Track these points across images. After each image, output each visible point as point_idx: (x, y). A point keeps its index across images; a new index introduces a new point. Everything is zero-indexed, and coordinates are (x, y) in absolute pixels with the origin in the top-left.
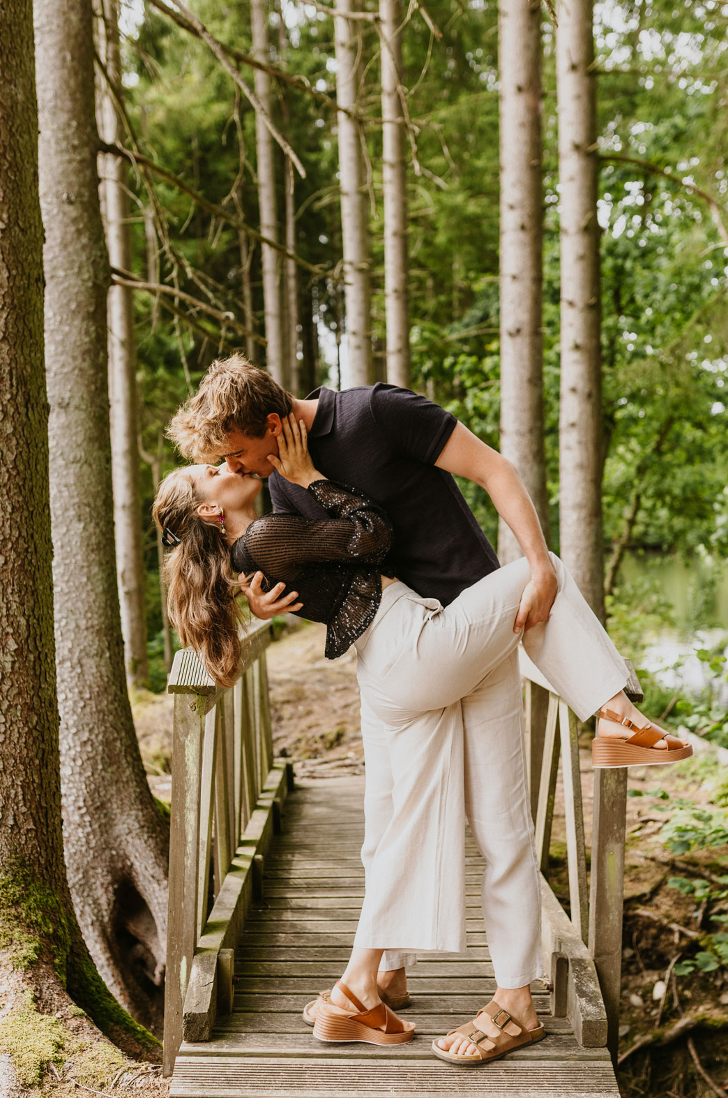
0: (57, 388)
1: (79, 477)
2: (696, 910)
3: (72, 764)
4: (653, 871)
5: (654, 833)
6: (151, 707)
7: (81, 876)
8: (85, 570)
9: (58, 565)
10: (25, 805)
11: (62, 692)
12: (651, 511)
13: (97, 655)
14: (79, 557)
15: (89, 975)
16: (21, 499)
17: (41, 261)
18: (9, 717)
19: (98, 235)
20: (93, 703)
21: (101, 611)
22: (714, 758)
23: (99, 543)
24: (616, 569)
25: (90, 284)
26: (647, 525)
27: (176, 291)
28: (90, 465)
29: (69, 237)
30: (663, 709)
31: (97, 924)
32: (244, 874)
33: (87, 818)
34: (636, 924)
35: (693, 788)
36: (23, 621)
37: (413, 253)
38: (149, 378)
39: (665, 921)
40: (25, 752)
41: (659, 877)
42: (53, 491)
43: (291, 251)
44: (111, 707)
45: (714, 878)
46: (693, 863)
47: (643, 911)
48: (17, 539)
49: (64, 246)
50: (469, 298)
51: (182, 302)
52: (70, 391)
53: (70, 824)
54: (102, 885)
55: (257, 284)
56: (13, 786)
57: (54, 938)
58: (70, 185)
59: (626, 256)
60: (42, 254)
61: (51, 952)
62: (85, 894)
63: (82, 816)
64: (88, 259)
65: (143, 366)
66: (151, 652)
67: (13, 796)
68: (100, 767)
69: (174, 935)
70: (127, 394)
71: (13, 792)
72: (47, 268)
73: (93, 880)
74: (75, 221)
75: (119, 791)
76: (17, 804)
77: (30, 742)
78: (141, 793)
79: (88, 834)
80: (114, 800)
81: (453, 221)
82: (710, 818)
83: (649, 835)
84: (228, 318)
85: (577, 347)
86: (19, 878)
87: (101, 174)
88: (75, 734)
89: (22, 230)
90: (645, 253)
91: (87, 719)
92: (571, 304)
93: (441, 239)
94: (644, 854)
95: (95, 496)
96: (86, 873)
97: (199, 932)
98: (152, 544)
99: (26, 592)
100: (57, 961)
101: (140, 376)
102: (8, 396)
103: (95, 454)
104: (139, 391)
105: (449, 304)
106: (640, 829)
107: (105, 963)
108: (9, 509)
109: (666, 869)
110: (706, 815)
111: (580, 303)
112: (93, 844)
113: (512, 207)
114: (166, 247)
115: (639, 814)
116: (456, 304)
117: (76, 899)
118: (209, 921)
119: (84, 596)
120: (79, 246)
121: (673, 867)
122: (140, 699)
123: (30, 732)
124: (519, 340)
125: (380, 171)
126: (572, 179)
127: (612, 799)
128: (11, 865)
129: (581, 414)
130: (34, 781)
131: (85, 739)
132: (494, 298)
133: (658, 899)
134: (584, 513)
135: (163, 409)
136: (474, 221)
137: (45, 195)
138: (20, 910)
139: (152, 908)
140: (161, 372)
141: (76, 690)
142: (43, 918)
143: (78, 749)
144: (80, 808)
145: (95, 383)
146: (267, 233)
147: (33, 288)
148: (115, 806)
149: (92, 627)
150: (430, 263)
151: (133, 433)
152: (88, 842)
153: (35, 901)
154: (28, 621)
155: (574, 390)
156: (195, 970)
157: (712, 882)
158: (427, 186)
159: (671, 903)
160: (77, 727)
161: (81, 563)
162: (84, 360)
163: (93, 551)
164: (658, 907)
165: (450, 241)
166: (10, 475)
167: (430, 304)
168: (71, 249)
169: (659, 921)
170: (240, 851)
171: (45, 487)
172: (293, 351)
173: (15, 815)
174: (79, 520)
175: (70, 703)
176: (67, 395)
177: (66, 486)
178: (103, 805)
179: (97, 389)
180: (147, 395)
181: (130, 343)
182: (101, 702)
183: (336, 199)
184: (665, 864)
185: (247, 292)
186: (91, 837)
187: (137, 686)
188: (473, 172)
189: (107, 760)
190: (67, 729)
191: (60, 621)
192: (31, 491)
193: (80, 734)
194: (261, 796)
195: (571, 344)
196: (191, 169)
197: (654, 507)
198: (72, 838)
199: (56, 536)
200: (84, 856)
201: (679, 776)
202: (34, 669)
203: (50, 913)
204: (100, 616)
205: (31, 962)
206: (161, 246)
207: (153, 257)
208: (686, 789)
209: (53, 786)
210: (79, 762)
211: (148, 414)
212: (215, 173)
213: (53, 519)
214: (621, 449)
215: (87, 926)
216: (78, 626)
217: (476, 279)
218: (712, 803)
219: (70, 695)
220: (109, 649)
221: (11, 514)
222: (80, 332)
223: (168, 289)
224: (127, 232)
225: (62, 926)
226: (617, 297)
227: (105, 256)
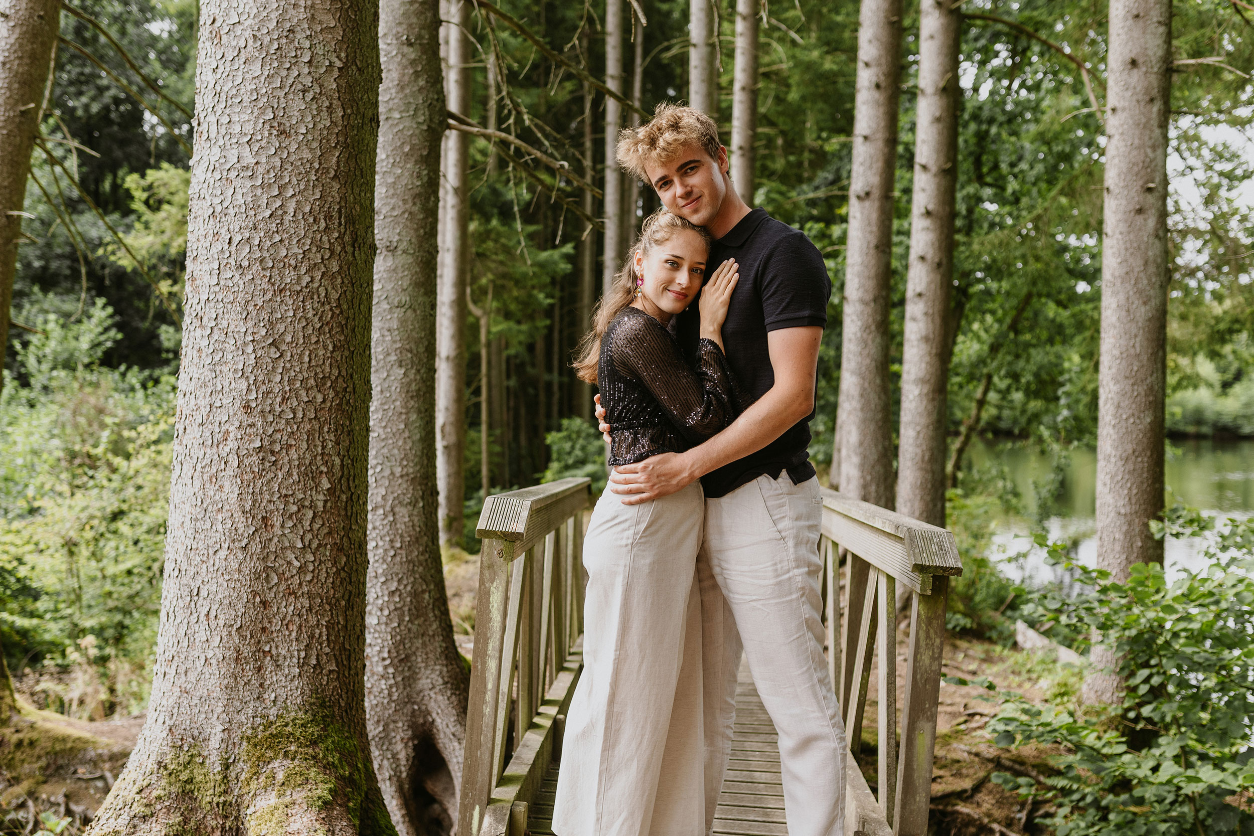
0: (386, 230)
1: (403, 322)
2: (1020, 811)
3: (379, 613)
4: (977, 767)
5: (980, 728)
6: (464, 567)
7: (381, 728)
8: (404, 417)
9: (377, 410)
10: (328, 646)
11: (373, 539)
12: (1005, 393)
13: (410, 503)
14: (398, 403)
15: (382, 822)
16: (342, 338)
17: (377, 102)
18: (318, 556)
19: (436, 80)
20: (403, 552)
21: (416, 460)
22: (1054, 656)
23: (419, 390)
24: (960, 451)
25: (425, 127)
26: (999, 407)
27: (512, 138)
28: (415, 311)
29: (406, 79)
30: (1001, 601)
31: (395, 779)
32: (544, 732)
33: (391, 670)
34: (954, 820)
35: (1027, 685)
36: (337, 461)
37: (762, 110)
38: (482, 229)
39: (986, 820)
40: (332, 592)
41: (982, 774)
42: (375, 335)
43: (637, 104)
44: (421, 558)
45: (1042, 778)
46: (1020, 761)
47: (963, 808)
48: (337, 378)
49: (401, 87)
50: (821, 159)
51: (517, 149)
52: (399, 234)
53: (373, 674)
54: (402, 739)
55: (598, 136)
56: (318, 625)
57: (349, 781)
58: (410, 25)
59: (991, 121)
60: (378, 95)
61: (346, 795)
62: (385, 748)
63: (386, 667)
64: (424, 102)
65: (476, 217)
66: (467, 511)
67: (317, 635)
68: (407, 619)
69: (469, 781)
70: (458, 242)
71: (318, 631)
72: (382, 109)
73: (393, 734)
74: (413, 63)
75: (424, 644)
76: (321, 644)
77: (338, 582)
78: (447, 648)
79: (391, 686)
80: (419, 654)
81: (807, 77)
82: (1039, 713)
83: (975, 729)
84: (562, 166)
85: (928, 213)
86: (319, 718)
87: (443, 16)
88: (383, 583)
89: (359, 69)
90: (1011, 118)
91: (396, 569)
92: (924, 167)
93: (793, 96)
94: (967, 748)
95: (418, 342)
96: (386, 726)
97: (494, 783)
98: (474, 400)
99: (342, 432)
100: (351, 804)
101: (473, 226)
102: (336, 235)
103: (420, 299)
104: (470, 241)
105: (800, 164)
106: (966, 722)
107: (401, 820)
108: (330, 348)
109: (990, 766)
110: (1034, 710)
111: (934, 169)
112: (395, 697)
113: (867, 65)
114: (504, 93)
115: (965, 706)
116: (806, 164)
117: (375, 753)
118: (505, 774)
119: (400, 443)
120: (416, 89)
121: (998, 764)
122: (453, 558)
123: (338, 573)
124: (867, 204)
125: (732, 22)
126: (932, 37)
127: (925, 676)
128: (311, 704)
129: (929, 284)
130: (339, 623)
131: (393, 589)
132: (846, 160)
133: (980, 797)
134: (926, 389)
135: (494, 261)
136: (829, 78)
137: (385, 35)
138: (317, 750)
139: (451, 768)
140: (494, 222)
141: (388, 539)
142: (340, 760)
143: (386, 599)
144: (384, 659)
145: (424, 227)
146: (612, 85)
147: (367, 128)
148: (419, 660)
149: (407, 475)
150: (780, 120)
151: (461, 283)
152: (390, 695)
153: (333, 742)
154: (342, 461)
155: (922, 258)
156: (487, 820)
157: (1039, 783)
158: (781, 40)
159: (993, 802)
160: (386, 576)
161: (399, 410)
162: (414, 204)
163: (412, 397)
164: (979, 805)
165: (803, 98)
166: (333, 313)
167: (779, 164)
168: (407, 91)
169: (979, 819)
170: (542, 709)
171: (368, 328)
172: (633, 207)
173: (318, 655)
174: (401, 366)
175: (381, 551)
176: (397, 238)
177: (389, 330)
178: (407, 657)
179: (425, 233)
180: (479, 246)
181: (463, 191)
182: (411, 552)
183: (685, 50)
184: (990, 760)
185: (588, 144)
186: (394, 690)
187: (451, 543)
188: (832, 27)
189: (414, 611)
190: (376, 577)
191: (374, 467)
192: (353, 330)
193: (389, 583)
194: (569, 658)
195: (923, 210)
196: (538, 14)
197: (1008, 389)
198: (375, 689)
199: (375, 380)
200: (385, 708)
201: (1013, 672)
202: (346, 509)
203: (347, 756)
204: (416, 465)
205: (325, 803)
206: (499, 91)
207: (492, 104)
208: (1020, 686)
209: (358, 629)
210: (386, 612)
211: (479, 266)
212: (563, 20)
213: (373, 363)
214: (976, 326)
215: (384, 780)
216: (392, 473)
217: (828, 139)
218: (1046, 701)
219: (381, 543)
220: (423, 498)
221: (332, 352)
222: (412, 175)
223: (503, 135)
224: (467, 78)
225: (358, 770)
226: (978, 163)
227: (442, 98)
